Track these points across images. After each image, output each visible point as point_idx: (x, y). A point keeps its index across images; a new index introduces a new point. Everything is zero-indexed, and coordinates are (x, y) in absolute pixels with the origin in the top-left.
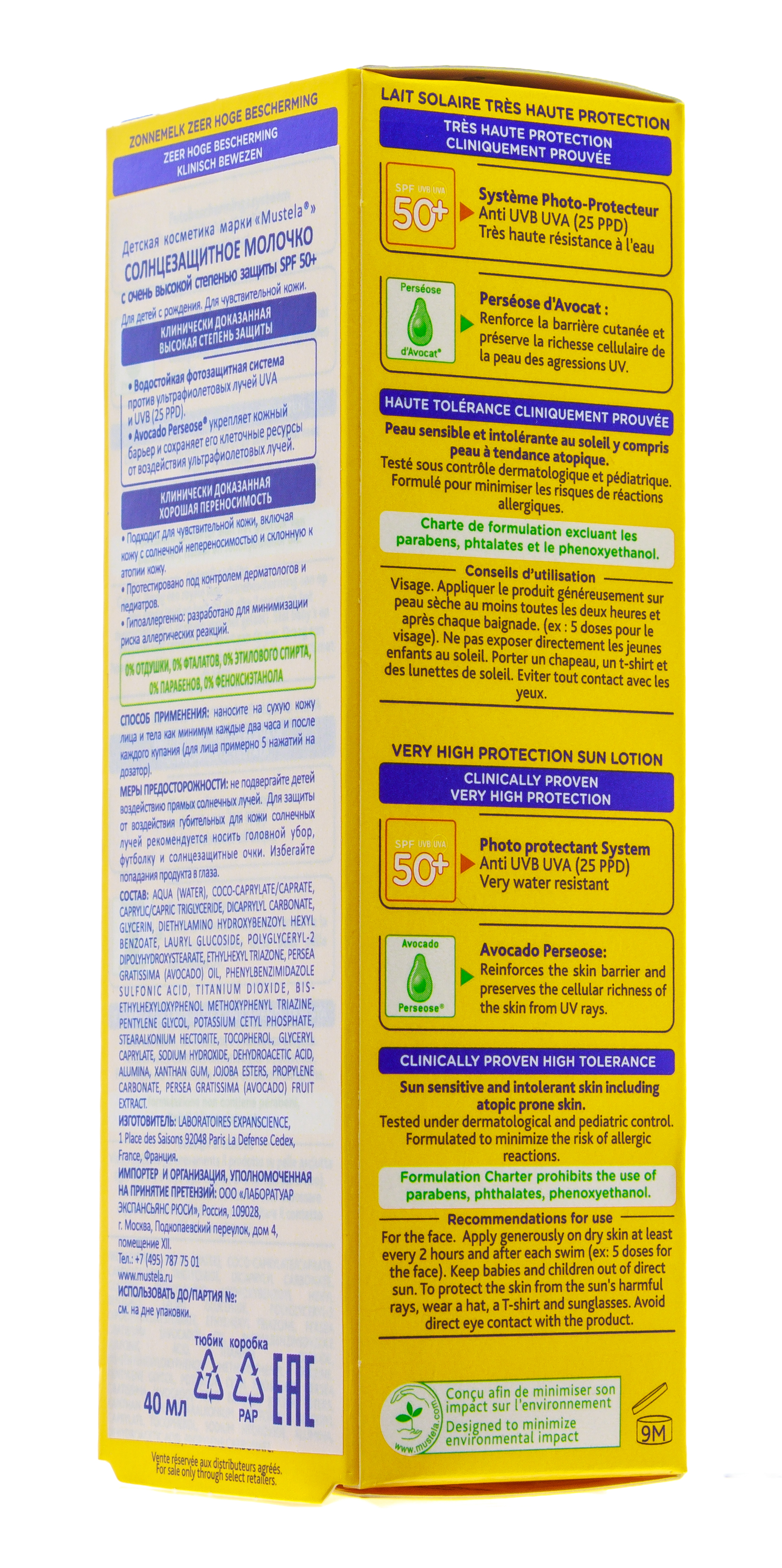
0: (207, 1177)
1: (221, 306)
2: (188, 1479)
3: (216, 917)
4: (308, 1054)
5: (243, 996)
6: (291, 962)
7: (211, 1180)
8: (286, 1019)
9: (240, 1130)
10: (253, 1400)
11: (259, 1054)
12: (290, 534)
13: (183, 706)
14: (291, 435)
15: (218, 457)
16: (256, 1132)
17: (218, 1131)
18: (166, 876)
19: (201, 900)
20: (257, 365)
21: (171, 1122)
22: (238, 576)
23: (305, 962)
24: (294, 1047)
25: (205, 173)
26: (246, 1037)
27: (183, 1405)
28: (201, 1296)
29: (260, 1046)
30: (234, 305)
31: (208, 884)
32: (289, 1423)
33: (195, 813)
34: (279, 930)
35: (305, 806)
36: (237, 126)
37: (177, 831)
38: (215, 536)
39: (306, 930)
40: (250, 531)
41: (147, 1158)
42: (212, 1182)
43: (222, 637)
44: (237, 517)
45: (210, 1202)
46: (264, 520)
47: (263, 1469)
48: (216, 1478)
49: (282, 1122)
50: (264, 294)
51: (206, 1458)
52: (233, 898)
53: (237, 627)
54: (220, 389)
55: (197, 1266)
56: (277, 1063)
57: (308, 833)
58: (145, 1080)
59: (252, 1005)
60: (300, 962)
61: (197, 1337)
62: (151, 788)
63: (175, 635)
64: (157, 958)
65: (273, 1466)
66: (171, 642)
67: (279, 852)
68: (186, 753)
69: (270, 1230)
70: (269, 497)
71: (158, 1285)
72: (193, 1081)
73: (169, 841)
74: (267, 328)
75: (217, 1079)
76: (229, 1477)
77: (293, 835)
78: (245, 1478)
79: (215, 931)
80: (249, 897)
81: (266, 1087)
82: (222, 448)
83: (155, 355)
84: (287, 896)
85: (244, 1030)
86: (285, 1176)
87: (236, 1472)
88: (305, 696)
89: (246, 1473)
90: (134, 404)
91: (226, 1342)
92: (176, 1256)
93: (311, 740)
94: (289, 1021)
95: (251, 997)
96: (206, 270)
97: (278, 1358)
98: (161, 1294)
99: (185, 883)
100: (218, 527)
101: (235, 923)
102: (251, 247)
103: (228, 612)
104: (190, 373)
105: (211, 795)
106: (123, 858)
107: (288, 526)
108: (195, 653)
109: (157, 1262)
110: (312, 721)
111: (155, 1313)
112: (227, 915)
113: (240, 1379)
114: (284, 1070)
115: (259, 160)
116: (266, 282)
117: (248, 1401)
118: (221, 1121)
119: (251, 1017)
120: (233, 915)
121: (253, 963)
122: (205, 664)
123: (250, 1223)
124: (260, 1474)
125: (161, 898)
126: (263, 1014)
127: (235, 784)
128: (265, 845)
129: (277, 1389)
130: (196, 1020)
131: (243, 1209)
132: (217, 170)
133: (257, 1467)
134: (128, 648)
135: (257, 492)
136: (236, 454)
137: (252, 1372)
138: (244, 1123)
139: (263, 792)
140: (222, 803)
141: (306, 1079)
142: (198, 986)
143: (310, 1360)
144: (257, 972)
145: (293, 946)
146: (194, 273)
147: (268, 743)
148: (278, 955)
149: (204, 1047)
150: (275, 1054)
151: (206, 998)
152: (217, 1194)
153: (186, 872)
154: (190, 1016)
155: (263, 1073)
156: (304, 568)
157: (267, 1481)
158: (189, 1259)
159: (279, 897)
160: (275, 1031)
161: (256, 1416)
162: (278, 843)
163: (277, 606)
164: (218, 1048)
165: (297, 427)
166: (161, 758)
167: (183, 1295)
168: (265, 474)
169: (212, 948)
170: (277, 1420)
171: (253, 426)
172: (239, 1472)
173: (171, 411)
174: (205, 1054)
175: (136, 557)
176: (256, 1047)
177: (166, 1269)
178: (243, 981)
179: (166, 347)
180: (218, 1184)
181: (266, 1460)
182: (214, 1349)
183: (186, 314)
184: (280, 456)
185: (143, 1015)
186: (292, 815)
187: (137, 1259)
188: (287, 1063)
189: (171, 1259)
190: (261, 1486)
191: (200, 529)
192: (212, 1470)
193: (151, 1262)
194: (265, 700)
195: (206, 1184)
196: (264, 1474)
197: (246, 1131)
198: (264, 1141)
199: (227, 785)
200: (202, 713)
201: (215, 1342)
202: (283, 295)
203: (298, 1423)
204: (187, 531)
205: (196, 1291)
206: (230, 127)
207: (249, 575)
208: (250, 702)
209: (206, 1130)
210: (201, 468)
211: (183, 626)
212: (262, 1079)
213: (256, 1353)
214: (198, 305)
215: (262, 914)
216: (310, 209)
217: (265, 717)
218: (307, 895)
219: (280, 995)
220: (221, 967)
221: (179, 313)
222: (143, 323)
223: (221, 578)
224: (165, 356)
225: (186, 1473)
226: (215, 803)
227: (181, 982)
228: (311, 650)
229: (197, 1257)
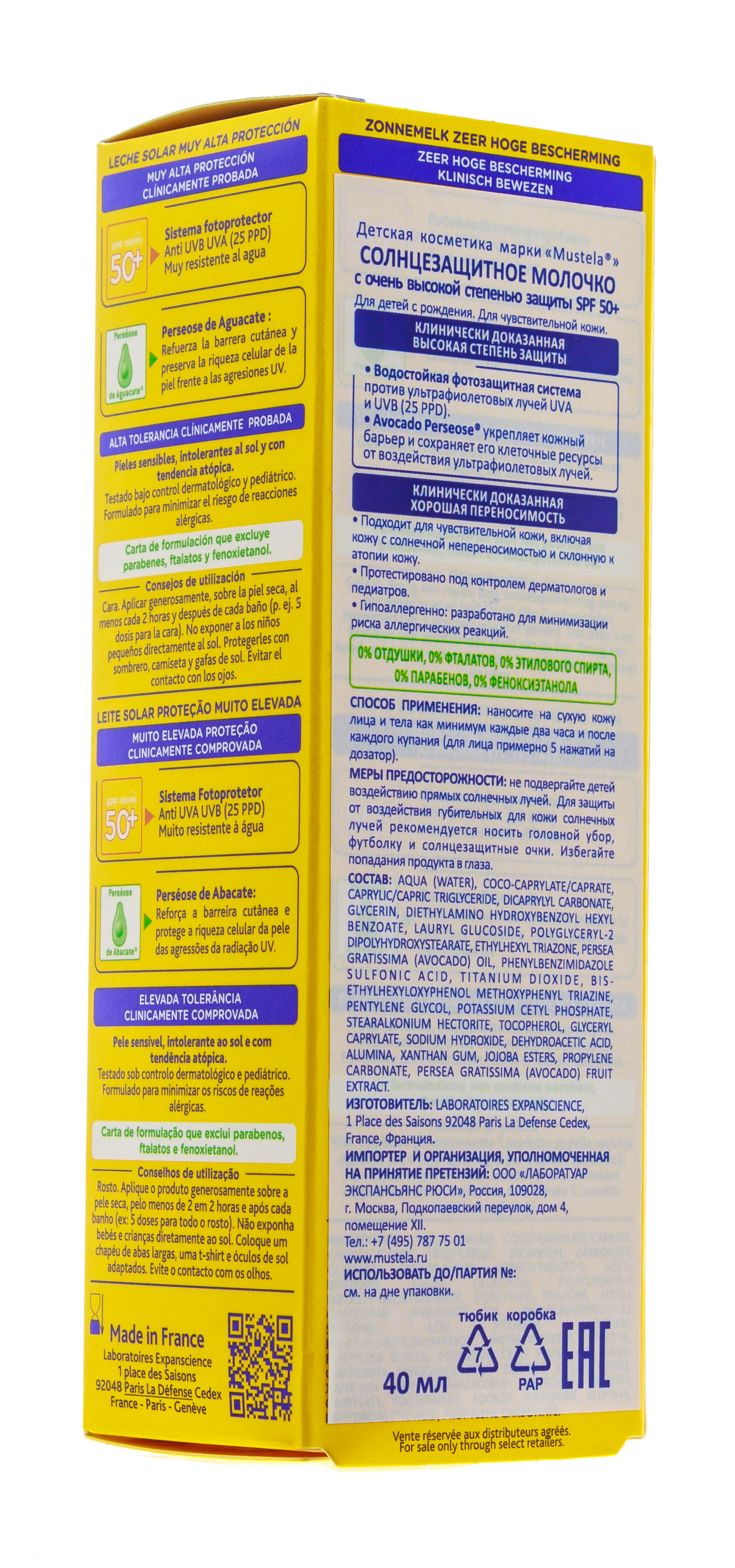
0: (477, 1158)
1: (500, 322)
2: (447, 1453)
3: (487, 908)
4: (607, 1043)
5: (525, 985)
6: (585, 957)
7: (481, 1161)
8: (580, 1010)
9: (521, 1113)
10: (535, 1368)
11: (545, 1041)
12: (587, 558)
13: (445, 699)
14: (588, 465)
15: (493, 466)
16: (540, 1115)
17: (490, 1114)
18: (416, 863)
19: (467, 890)
20: (547, 390)
21: (425, 1105)
22: (522, 585)
23: (602, 957)
24: (589, 1036)
25: (476, 187)
26: (528, 1025)
27: (442, 1382)
28: (468, 1273)
29: (548, 1034)
30: (517, 325)
31: (479, 876)
32: (581, 1385)
33: (457, 805)
34: (571, 925)
35: (603, 813)
36: (518, 155)
37: (435, 820)
38: (490, 541)
39: (605, 928)
40: (538, 546)
41: (390, 1141)
42: (483, 1163)
43: (497, 640)
44: (519, 529)
45: (479, 1183)
46: (555, 538)
47: (547, 1433)
48: (487, 1448)
49: (575, 1106)
50: (557, 325)
51: (472, 1429)
52: (512, 891)
53: (516, 633)
54: (496, 401)
55: (463, 1245)
56: (568, 1050)
57: (608, 838)
58: (388, 1063)
59: (538, 994)
60: (597, 957)
61: (462, 1314)
62: (396, 774)
63: (434, 628)
64: (403, 943)
65: (559, 1428)
66: (427, 634)
67: (571, 852)
68: (448, 746)
69: (558, 1207)
70: (561, 518)
71: (405, 1266)
72: (457, 1066)
73: (421, 829)
74: (560, 358)
75: (489, 1064)
76: (503, 1445)
77: (589, 839)
78: (525, 1444)
79: (487, 921)
80: (532, 892)
81: (554, 1073)
82: (500, 459)
83: (407, 347)
84: (580, 895)
85: (526, 1018)
86: (577, 1157)
87: (512, 1439)
88: (605, 711)
89: (526, 1439)
90: (375, 388)
91: (502, 1317)
92: (433, 1237)
93: (612, 753)
94: (583, 1012)
95: (536, 987)
96: (477, 281)
97: (567, 1326)
98: (409, 1274)
99: (444, 872)
100: (495, 534)
101: (514, 915)
102: (540, 276)
103: (509, 617)
104: (456, 376)
105: (483, 790)
106: (353, 839)
107: (584, 550)
108: (463, 650)
109: (405, 1243)
110: (612, 736)
111: (402, 1293)
112: (502, 907)
113: (520, 1350)
114: (577, 1058)
115: (547, 197)
116: (557, 314)
117: (530, 1370)
118: (495, 1104)
119: (535, 1006)
120: (511, 908)
121: (537, 956)
122: (475, 662)
123: (535, 1201)
124: (544, 1438)
125: (411, 884)
126: (551, 1004)
127: (517, 783)
128: (555, 846)
129: (567, 1355)
130: (460, 1007)
131: (524, 1188)
132: (493, 189)
133: (540, 1432)
134: (361, 630)
135: (546, 510)
136: (520, 468)
137: (536, 1342)
138: (526, 1106)
139: (553, 795)
140: (498, 799)
141: (604, 1066)
142: (463, 973)
143: (605, 1325)
144: (542, 964)
145: (587, 941)
146: (464, 281)
147: (558, 750)
148: (570, 949)
149: (470, 1032)
150: (566, 1042)
151: (473, 986)
152: (491, 1175)
153: (447, 861)
154: (452, 1003)
155: (551, 1059)
156: (603, 592)
157: (552, 1443)
158: (451, 1239)
159: (571, 895)
160: (565, 1021)
161: (541, 1384)
162: (572, 844)
163: (570, 622)
164: (492, 1034)
165: (596, 460)
166: (411, 746)
167: (441, 1274)
168: (557, 495)
169: (482, 937)
170: (567, 1385)
171: (539, 446)
172: (516, 1439)
173: (430, 408)
174: (473, 1040)
175: (375, 542)
176: (542, 1034)
177: (417, 1250)
178: (525, 972)
179: (422, 342)
180: (491, 1166)
181: (552, 1424)
182: (485, 1324)
183: (450, 317)
184: (574, 481)
185: (383, 999)
186: (588, 820)
187: (374, 1242)
188: (581, 1050)
189: (425, 1241)
190: (545, 1448)
191: (468, 531)
192: (481, 1440)
193: (395, 1244)
194: (555, 708)
195: (475, 1165)
196: (548, 1437)
197: (528, 1114)
198: (552, 1124)
199: (504, 783)
200: (472, 709)
201: (487, 1317)
202: (578, 332)
203: (591, 1385)
204: (451, 529)
205: (461, 1269)
206: (509, 153)
207: (534, 587)
208: (537, 707)
209: (477, 1113)
210: (472, 472)
211: (446, 621)
212: (549, 1066)
213: (542, 1326)
214: (470, 313)
215: (549, 909)
216: (612, 261)
217: (554, 724)
218: (605, 895)
219: (572, 987)
220: (496, 957)
221: (442, 314)
222: (387, 310)
223: (498, 583)
224: (419, 351)
225: (442, 1448)
226: (489, 798)
227: (439, 968)
228: (611, 669)
229: (463, 1237)
